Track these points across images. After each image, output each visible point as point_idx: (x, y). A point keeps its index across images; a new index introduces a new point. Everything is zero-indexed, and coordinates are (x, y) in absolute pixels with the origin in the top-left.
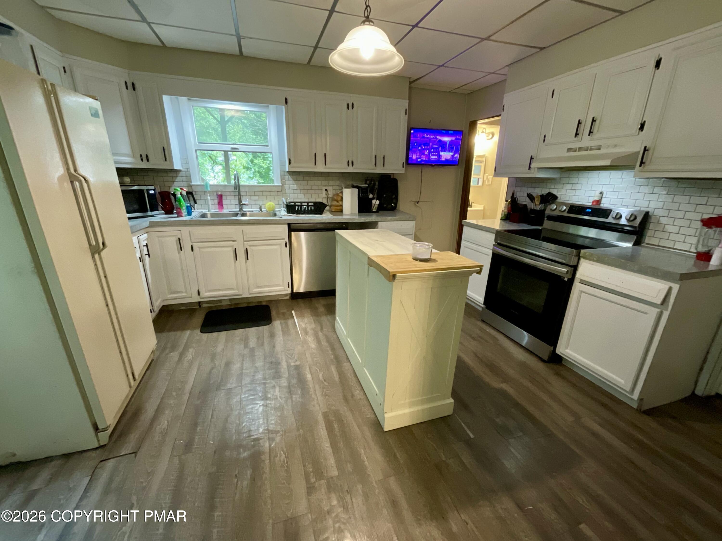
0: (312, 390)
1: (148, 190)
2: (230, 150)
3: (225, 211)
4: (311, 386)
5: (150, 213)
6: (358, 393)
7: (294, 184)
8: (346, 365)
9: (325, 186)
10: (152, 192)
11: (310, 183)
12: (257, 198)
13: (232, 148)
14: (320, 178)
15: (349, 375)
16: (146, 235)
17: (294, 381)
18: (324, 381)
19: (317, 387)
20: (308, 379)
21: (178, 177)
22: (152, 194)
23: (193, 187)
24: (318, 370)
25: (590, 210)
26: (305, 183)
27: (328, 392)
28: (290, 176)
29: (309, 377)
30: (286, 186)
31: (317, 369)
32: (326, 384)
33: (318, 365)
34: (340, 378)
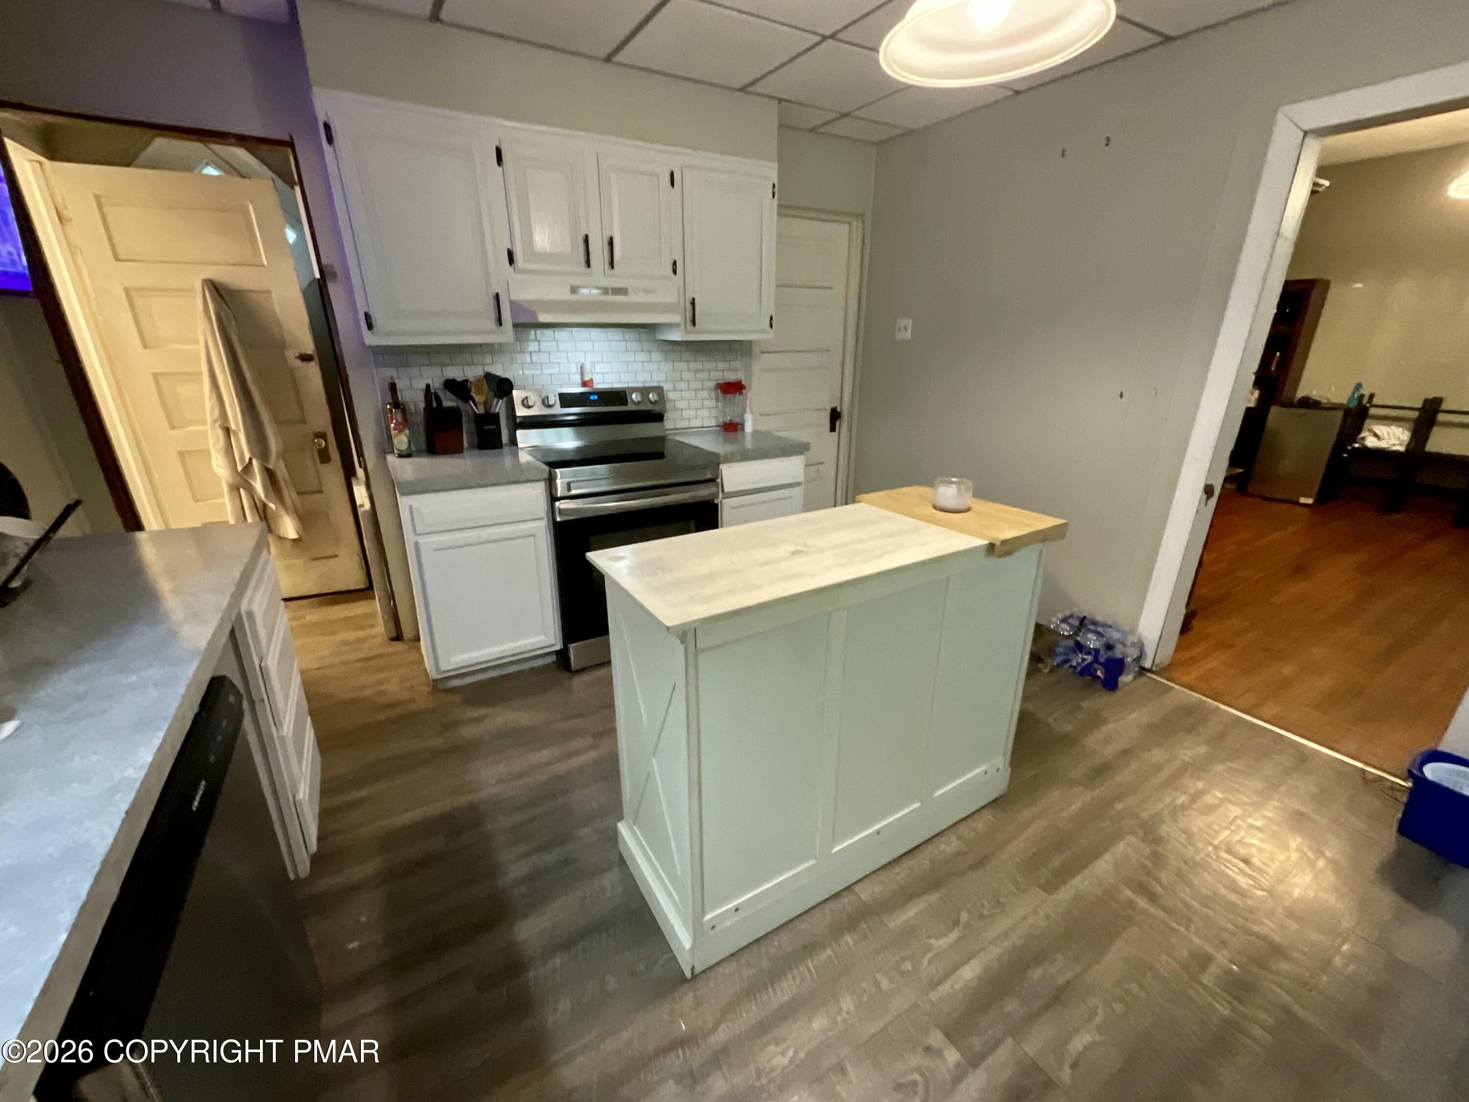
0: (1007, 943)
4: (995, 951)
6: (950, 846)
8: (865, 893)
15: (900, 874)
17: (1012, 1006)
18: (961, 927)
19: (993, 932)
20: (978, 971)
24: (928, 956)
25: (596, 397)
27: (986, 903)
29: (970, 972)
31: (926, 963)
32: (964, 917)
33: (908, 966)
34: (924, 893)
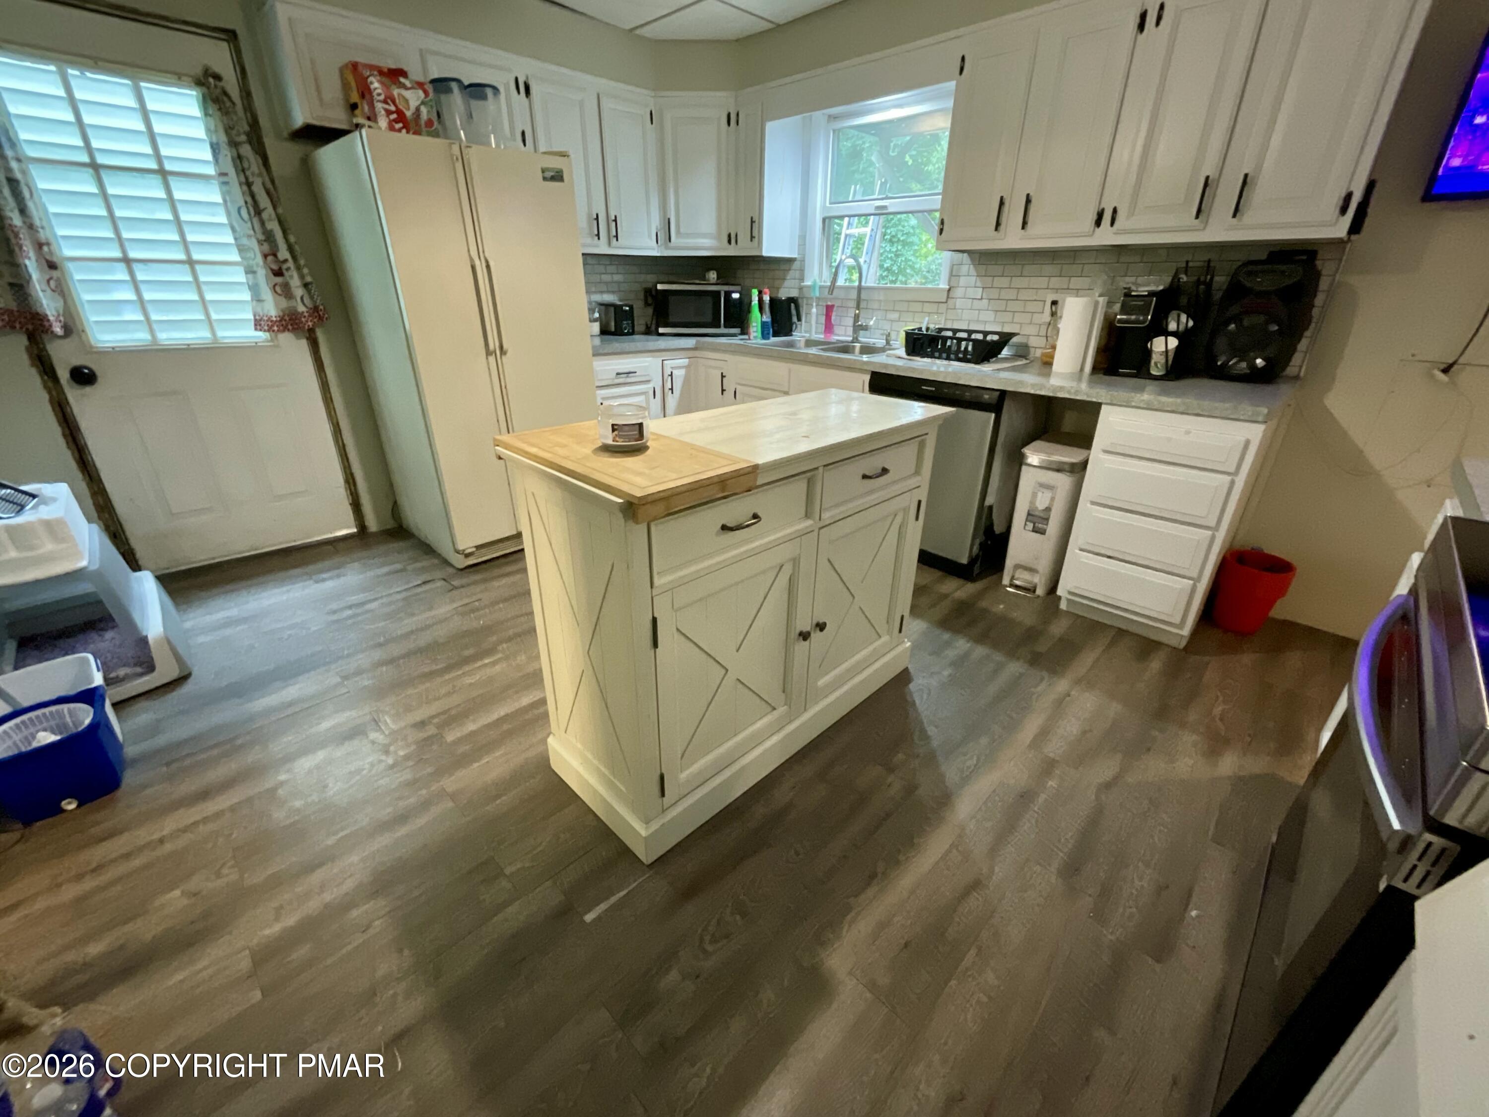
1: (728, 294)
2: (873, 211)
3: (835, 338)
5: (723, 330)
7: (979, 284)
9: (1056, 290)
10: (736, 296)
11: (1018, 282)
12: (895, 316)
13: (878, 208)
14: (1048, 269)
16: (687, 360)
21: (791, 272)
22: (736, 300)
23: (805, 290)
26: (1003, 282)
28: (972, 266)
30: (958, 292)
